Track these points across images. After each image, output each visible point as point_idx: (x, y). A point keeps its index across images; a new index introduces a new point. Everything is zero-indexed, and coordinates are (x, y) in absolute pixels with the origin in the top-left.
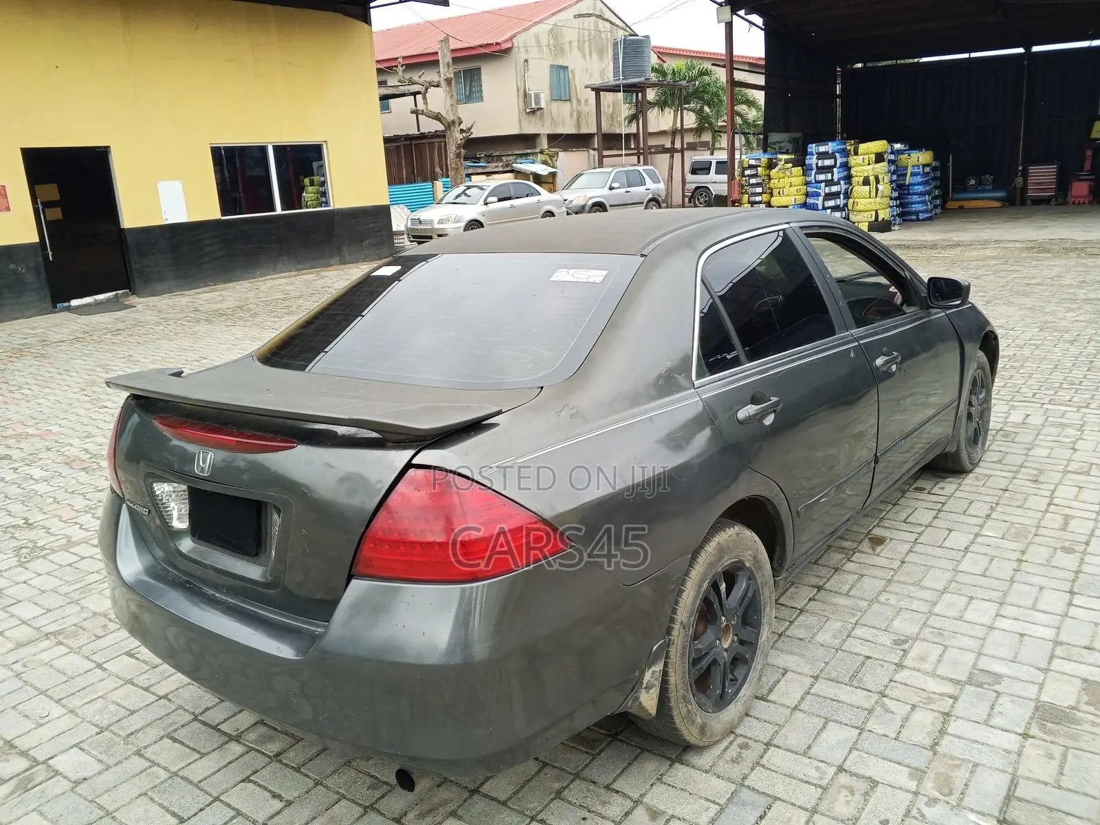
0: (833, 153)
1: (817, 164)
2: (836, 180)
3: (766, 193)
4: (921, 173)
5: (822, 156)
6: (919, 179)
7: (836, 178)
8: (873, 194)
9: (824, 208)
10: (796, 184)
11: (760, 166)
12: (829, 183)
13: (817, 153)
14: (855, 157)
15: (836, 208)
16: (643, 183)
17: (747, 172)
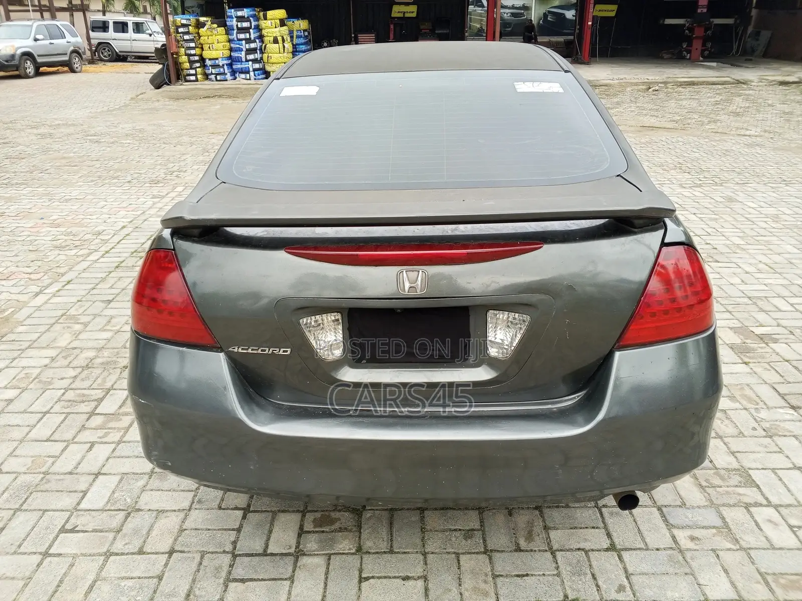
0: (248, 17)
1: (237, 25)
2: (252, 39)
3: (198, 47)
4: (303, 36)
5: (241, 19)
6: (302, 40)
7: (252, 37)
8: (282, 50)
9: (247, 61)
10: (221, 41)
11: (190, 25)
12: (248, 41)
13: (236, 17)
14: (265, 21)
15: (255, 61)
16: (63, 37)
17: (181, 30)
